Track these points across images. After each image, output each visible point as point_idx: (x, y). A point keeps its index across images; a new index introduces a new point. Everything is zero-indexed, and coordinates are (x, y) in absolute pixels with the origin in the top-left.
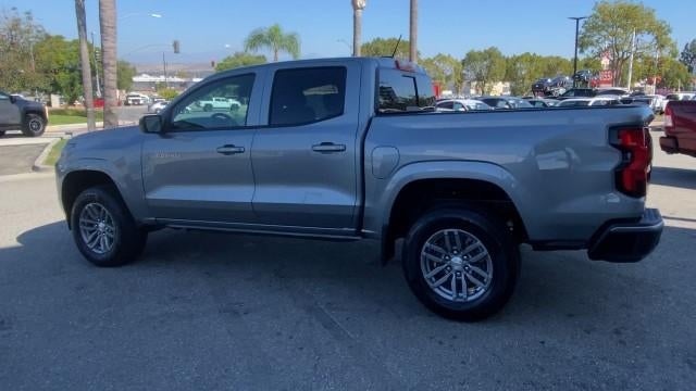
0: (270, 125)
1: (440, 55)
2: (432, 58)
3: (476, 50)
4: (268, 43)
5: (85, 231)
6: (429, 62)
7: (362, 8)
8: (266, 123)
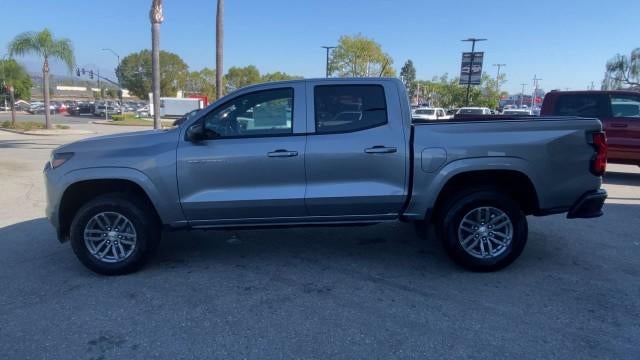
0: (316, 133)
1: (206, 69)
2: (199, 71)
3: (237, 67)
4: (37, 48)
5: (89, 241)
6: (196, 74)
7: (160, 22)
8: (314, 131)
